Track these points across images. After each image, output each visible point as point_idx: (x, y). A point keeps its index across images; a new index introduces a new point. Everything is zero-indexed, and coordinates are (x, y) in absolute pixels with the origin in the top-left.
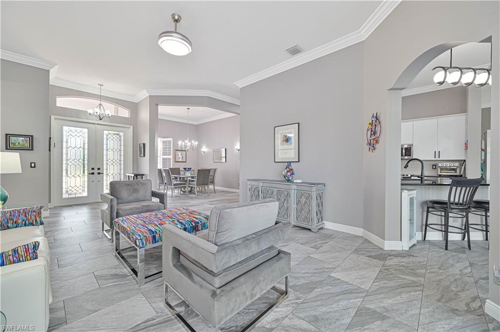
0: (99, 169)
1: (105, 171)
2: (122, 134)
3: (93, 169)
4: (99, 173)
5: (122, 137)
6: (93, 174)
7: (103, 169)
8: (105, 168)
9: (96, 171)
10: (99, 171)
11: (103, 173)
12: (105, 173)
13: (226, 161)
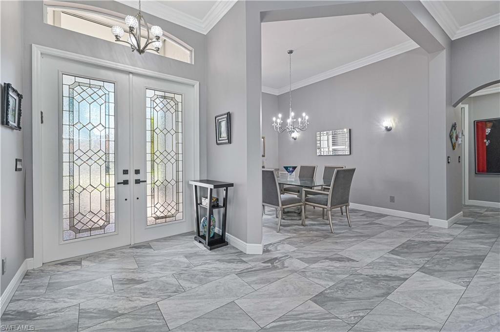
0: (137, 172)
1: (149, 176)
2: (178, 98)
3: (126, 172)
4: (138, 182)
5: (180, 104)
6: (126, 182)
7: (146, 172)
8: (149, 169)
9: (131, 177)
10: (137, 177)
11: (146, 181)
12: (149, 181)
13: (350, 154)
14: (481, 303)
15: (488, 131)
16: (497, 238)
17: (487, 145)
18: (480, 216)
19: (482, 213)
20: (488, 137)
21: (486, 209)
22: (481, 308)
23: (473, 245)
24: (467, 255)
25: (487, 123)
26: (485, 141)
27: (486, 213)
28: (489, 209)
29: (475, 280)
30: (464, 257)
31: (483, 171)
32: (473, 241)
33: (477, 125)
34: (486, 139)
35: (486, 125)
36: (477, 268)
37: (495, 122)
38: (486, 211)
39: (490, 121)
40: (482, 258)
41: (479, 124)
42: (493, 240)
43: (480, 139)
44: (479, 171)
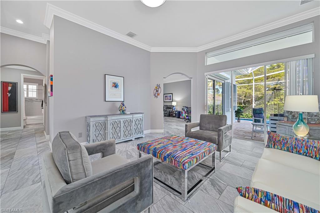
14: (19, 170)
15: (10, 88)
16: (18, 143)
17: (9, 96)
18: (6, 136)
19: (6, 135)
20: (9, 92)
21: (8, 132)
22: (19, 171)
23: (7, 150)
24: (5, 155)
25: (9, 84)
26: (8, 94)
27: (9, 134)
28: (10, 132)
29: (13, 163)
30: (4, 157)
31: (6, 111)
32: (6, 148)
33: (3, 84)
34: (9, 93)
35: (8, 85)
36: (12, 158)
37: (14, 84)
38: (9, 133)
39: (11, 83)
40: (14, 154)
41: (5, 84)
42: (17, 145)
43: (5, 92)
44: (4, 111)
